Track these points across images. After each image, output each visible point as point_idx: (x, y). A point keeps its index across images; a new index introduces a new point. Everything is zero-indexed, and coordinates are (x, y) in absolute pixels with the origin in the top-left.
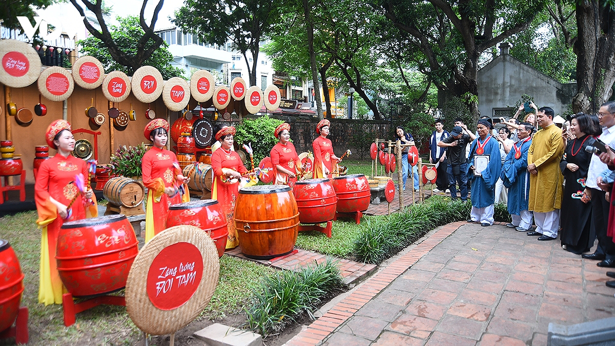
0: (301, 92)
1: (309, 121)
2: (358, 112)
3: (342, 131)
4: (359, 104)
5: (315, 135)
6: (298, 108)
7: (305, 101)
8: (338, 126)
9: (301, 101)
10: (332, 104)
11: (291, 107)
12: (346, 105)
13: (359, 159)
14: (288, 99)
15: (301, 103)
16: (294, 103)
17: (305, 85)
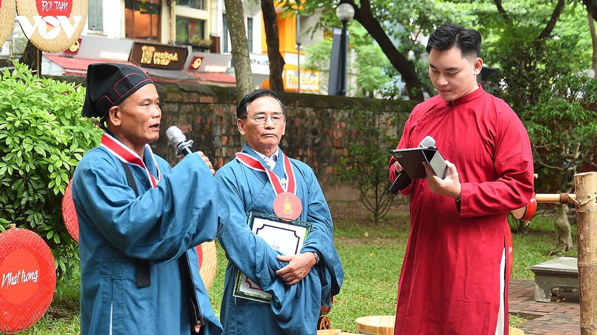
0: (202, 23)
1: (209, 99)
2: (359, 84)
3: (315, 132)
4: (364, 61)
5: (228, 145)
6: (191, 69)
7: (214, 47)
8: (302, 115)
9: (202, 48)
10: (290, 59)
11: (173, 66)
12: (327, 63)
13: (367, 222)
14: (164, 41)
15: (200, 54)
16: (183, 53)
17: (214, 6)
